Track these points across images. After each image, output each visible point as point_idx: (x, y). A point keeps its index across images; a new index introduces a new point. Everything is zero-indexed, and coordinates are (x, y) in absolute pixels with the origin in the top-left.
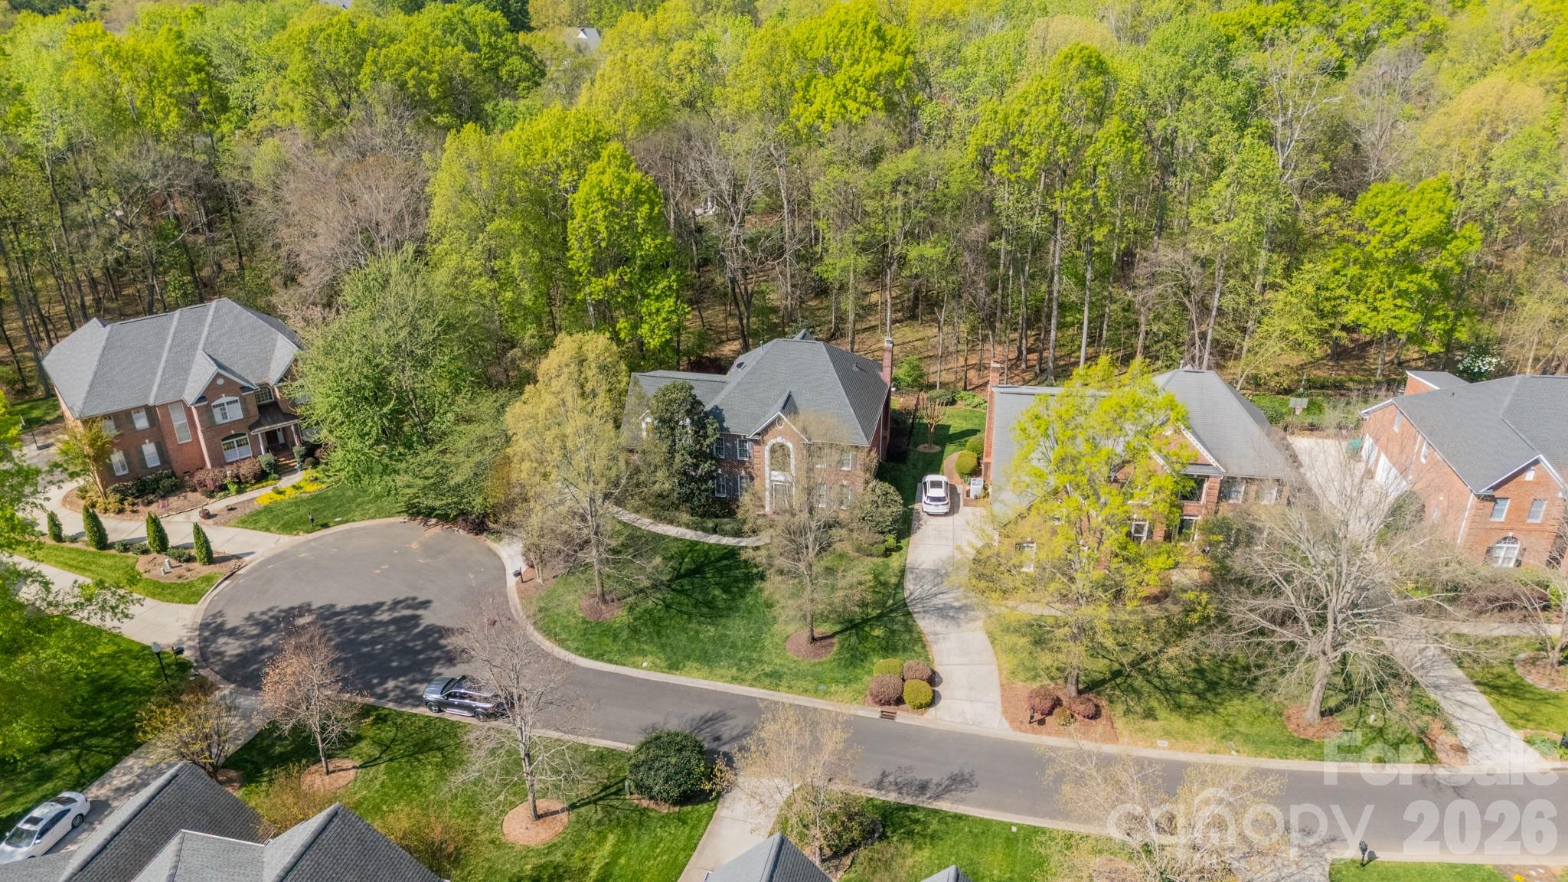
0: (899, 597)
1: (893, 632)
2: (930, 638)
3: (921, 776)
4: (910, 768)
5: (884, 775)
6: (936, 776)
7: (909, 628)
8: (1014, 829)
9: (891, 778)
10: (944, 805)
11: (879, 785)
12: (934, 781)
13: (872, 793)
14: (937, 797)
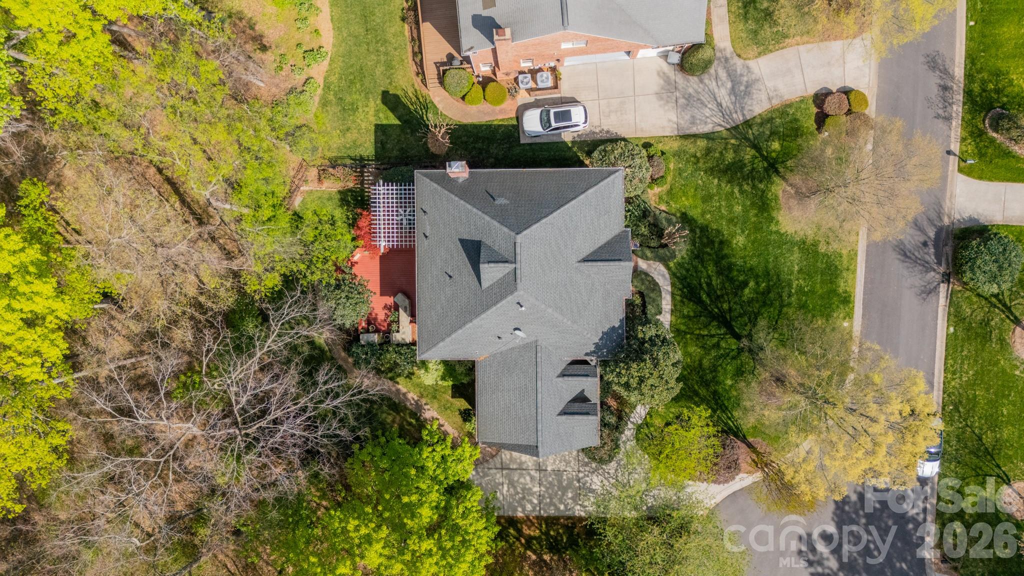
0: (725, 134)
1: (773, 133)
2: (776, 102)
3: (934, 91)
4: (928, 99)
5: (938, 117)
6: (933, 81)
7: (767, 120)
8: (972, 23)
9: (941, 112)
10: (959, 71)
11: (948, 119)
12: (939, 81)
13: (956, 123)
14: (952, 78)
